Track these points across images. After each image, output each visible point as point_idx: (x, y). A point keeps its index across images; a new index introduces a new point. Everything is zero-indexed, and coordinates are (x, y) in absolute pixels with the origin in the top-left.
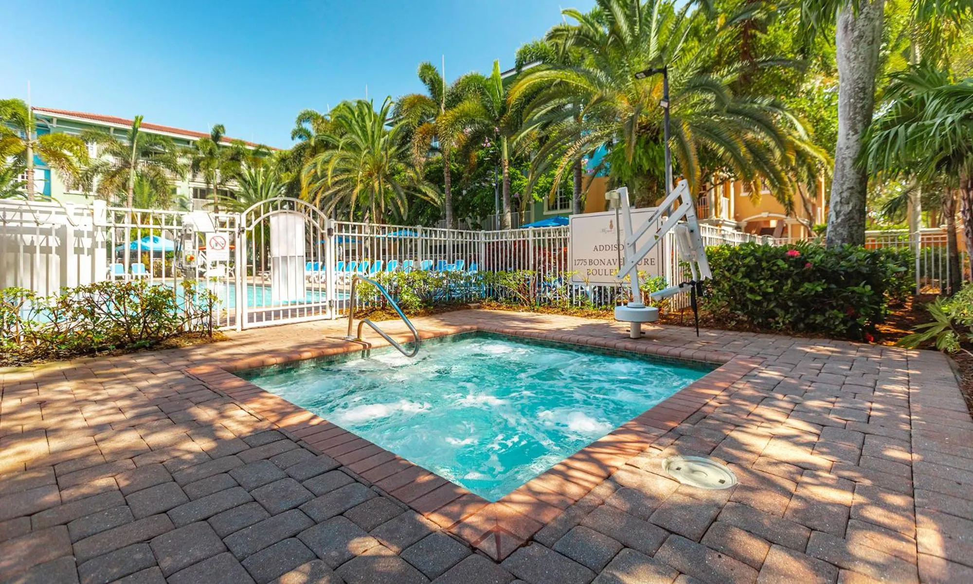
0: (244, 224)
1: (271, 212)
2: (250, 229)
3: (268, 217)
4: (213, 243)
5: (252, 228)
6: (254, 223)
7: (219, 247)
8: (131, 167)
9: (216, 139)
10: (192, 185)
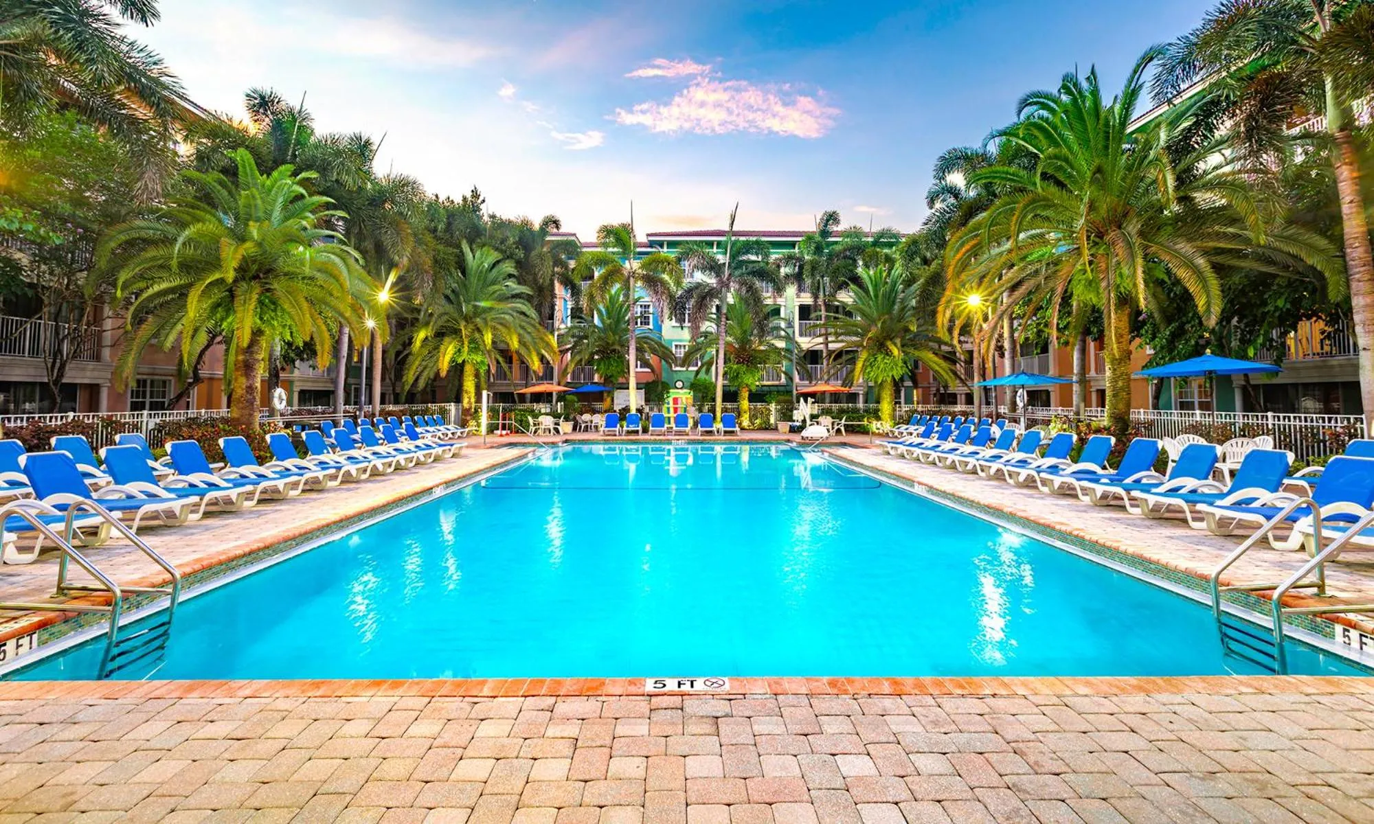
8: (725, 285)
9: (825, 233)
10: (797, 302)
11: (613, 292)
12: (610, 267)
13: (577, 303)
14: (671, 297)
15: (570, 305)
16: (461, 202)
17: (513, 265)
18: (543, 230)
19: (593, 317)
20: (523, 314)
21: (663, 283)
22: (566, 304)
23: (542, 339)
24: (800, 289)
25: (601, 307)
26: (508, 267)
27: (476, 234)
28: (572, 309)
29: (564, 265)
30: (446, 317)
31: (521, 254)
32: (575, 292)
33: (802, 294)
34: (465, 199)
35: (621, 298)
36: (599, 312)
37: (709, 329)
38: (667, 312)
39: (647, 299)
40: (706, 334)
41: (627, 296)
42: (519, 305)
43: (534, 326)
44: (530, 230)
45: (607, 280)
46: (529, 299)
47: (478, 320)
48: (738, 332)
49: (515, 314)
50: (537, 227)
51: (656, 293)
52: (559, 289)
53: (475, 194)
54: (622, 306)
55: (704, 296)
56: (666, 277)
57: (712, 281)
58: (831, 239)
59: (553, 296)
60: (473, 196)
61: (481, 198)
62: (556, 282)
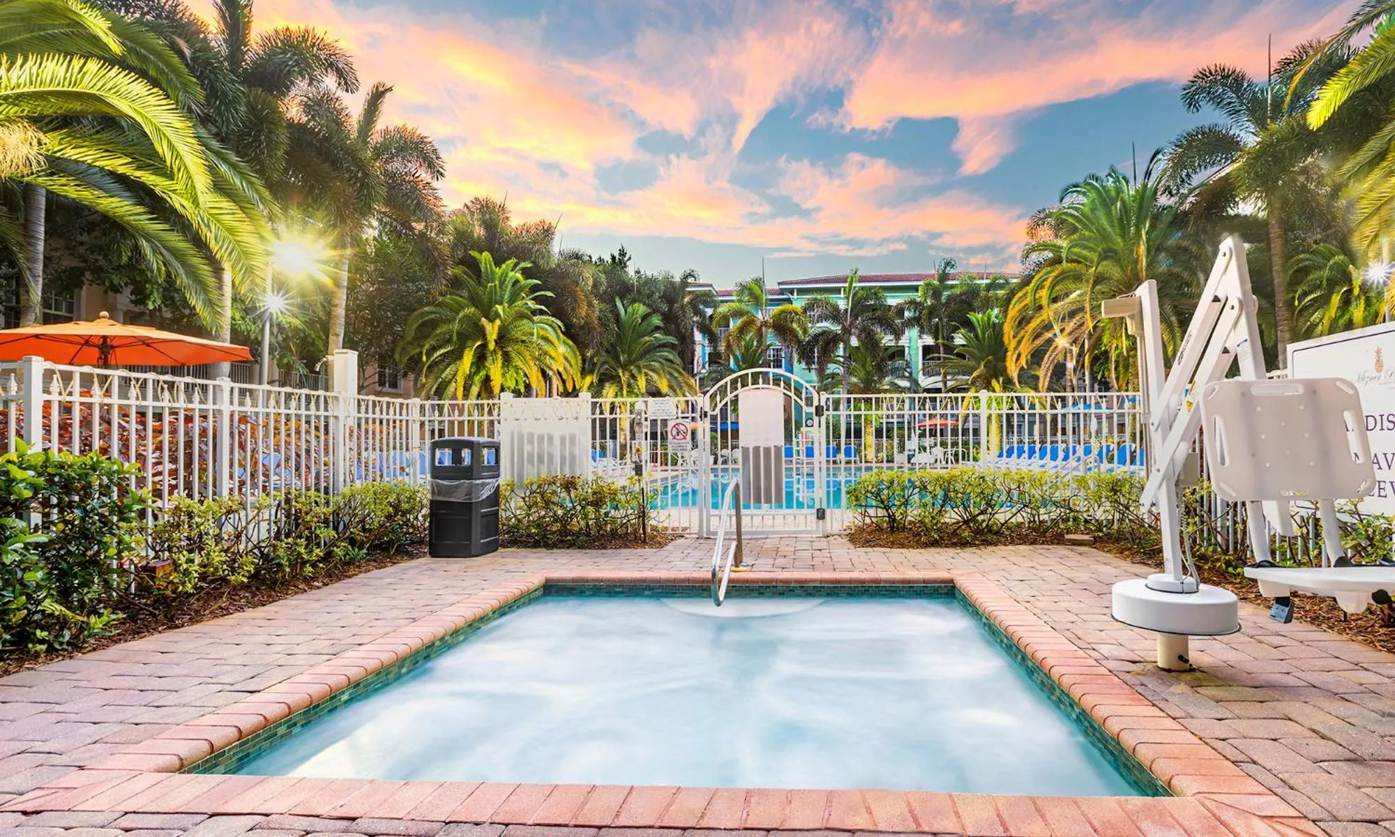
0: (707, 408)
1: (740, 390)
2: (714, 413)
3: (737, 396)
4: (675, 432)
5: (717, 411)
6: (720, 406)
7: (680, 437)
8: (847, 331)
9: (944, 277)
10: (920, 344)
11: (748, 338)
12: (744, 318)
13: (715, 348)
14: (799, 342)
15: (708, 350)
16: (610, 261)
17: (660, 318)
18: (684, 283)
19: (729, 360)
20: (671, 361)
21: (792, 332)
22: (703, 350)
23: (687, 383)
24: (922, 332)
25: (738, 353)
26: (656, 320)
27: (625, 290)
28: (710, 354)
29: (702, 314)
30: (606, 366)
31: (665, 308)
32: (713, 339)
33: (925, 336)
34: (613, 258)
35: (755, 343)
36: (735, 357)
37: (836, 371)
38: (796, 357)
39: (778, 344)
40: (833, 375)
41: (760, 342)
42: (666, 354)
43: (678, 371)
44: (672, 284)
45: (742, 330)
46: (673, 346)
47: (632, 367)
48: (862, 374)
49: (664, 362)
50: (677, 279)
51: (785, 340)
52: (698, 336)
53: (622, 253)
54: (756, 351)
55: (829, 342)
56: (795, 325)
57: (836, 328)
58: (949, 282)
59: (694, 342)
60: (620, 254)
61: (627, 256)
62: (695, 330)
